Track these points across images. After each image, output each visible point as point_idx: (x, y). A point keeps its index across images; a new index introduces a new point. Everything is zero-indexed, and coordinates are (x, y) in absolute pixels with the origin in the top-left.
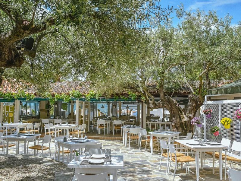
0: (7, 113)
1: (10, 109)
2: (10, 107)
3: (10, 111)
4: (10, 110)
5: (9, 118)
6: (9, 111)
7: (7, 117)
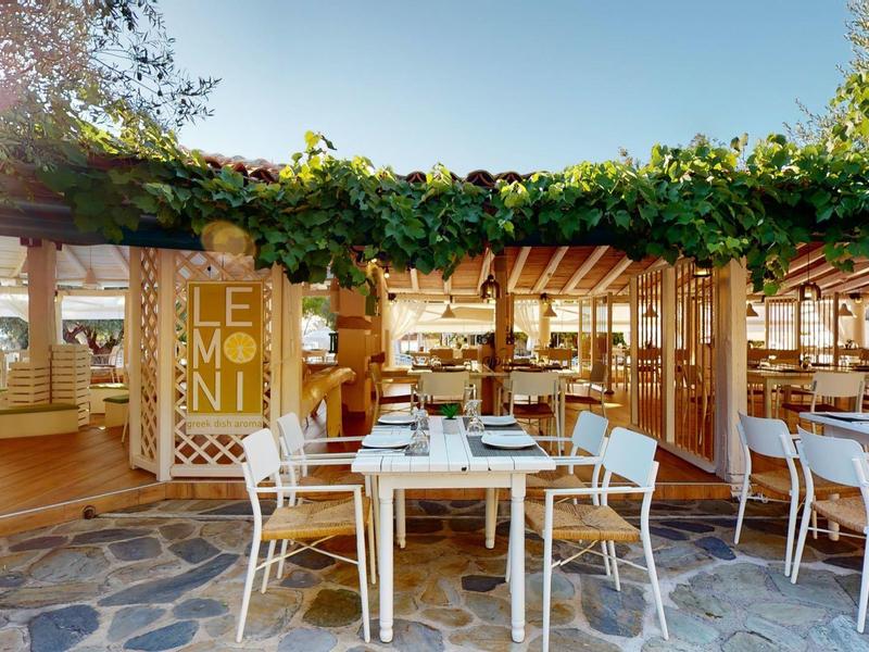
0: (207, 335)
1: (230, 307)
2: (229, 291)
3: (229, 323)
4: (234, 311)
5: (230, 369)
6: (224, 322)
7: (207, 359)
